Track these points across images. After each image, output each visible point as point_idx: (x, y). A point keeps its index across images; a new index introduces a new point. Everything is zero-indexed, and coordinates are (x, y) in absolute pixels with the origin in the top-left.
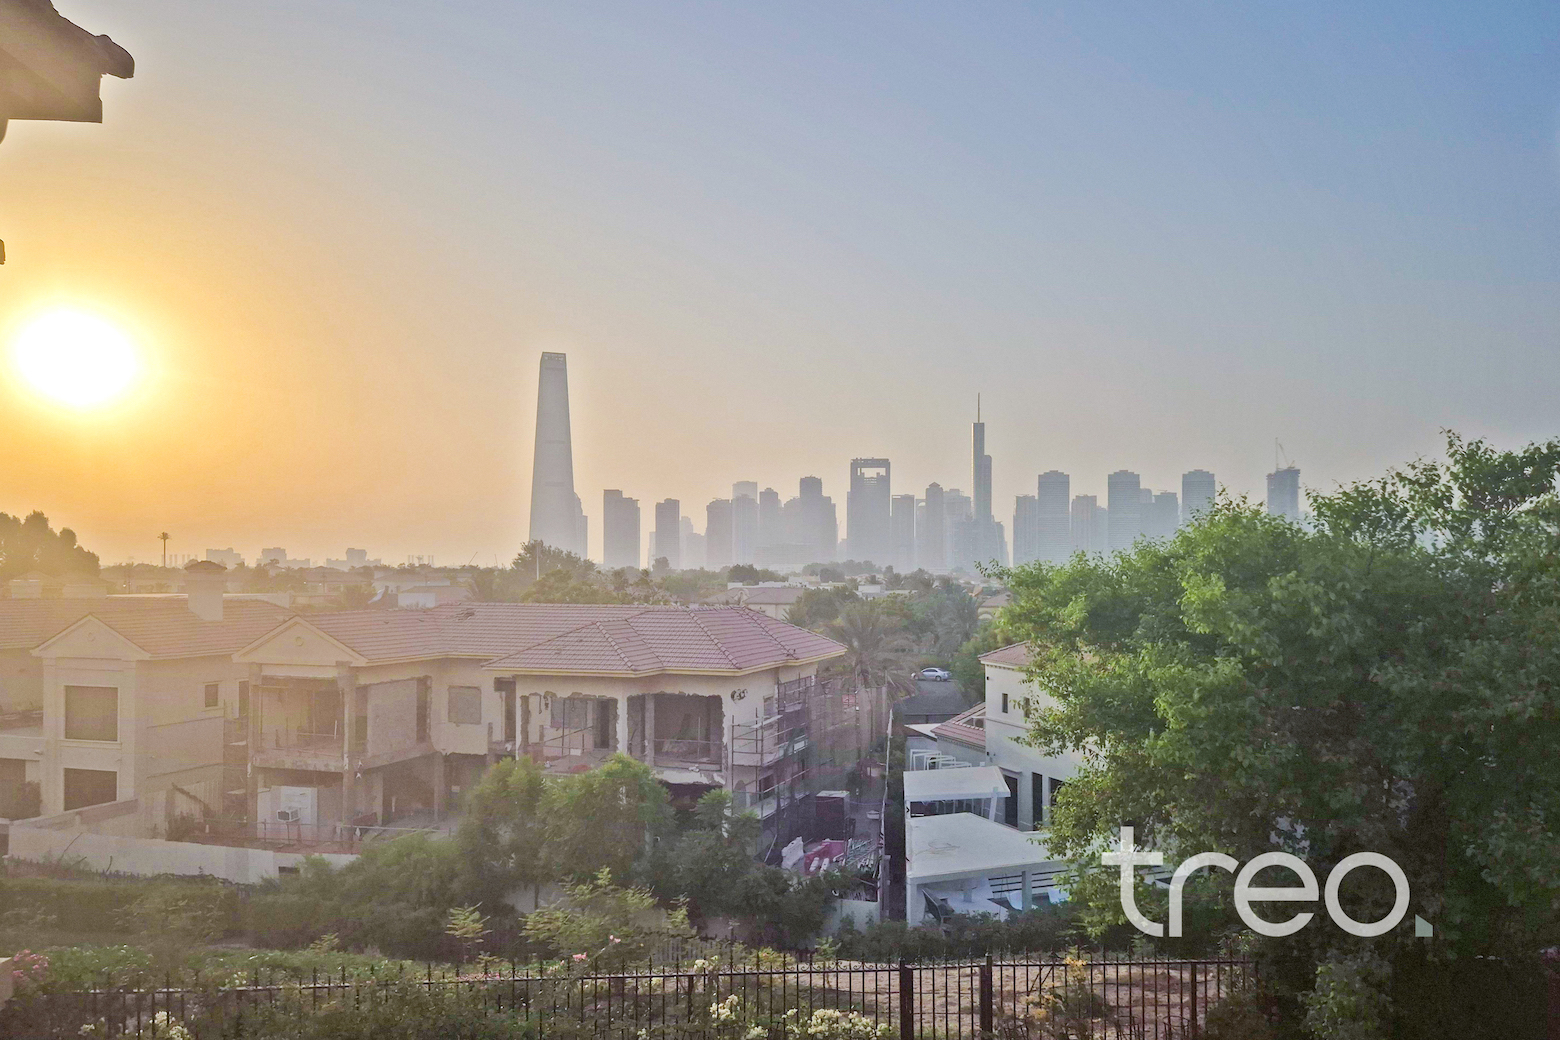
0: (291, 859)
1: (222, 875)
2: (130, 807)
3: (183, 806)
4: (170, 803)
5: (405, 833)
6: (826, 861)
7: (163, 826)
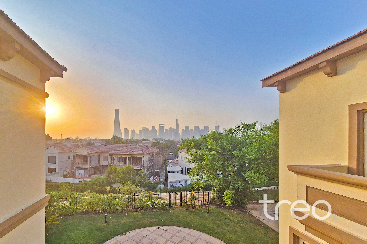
0: (81, 180)
1: (71, 182)
2: (58, 173)
3: (65, 173)
4: (63, 172)
5: (97, 176)
6: (157, 179)
7: (62, 175)
